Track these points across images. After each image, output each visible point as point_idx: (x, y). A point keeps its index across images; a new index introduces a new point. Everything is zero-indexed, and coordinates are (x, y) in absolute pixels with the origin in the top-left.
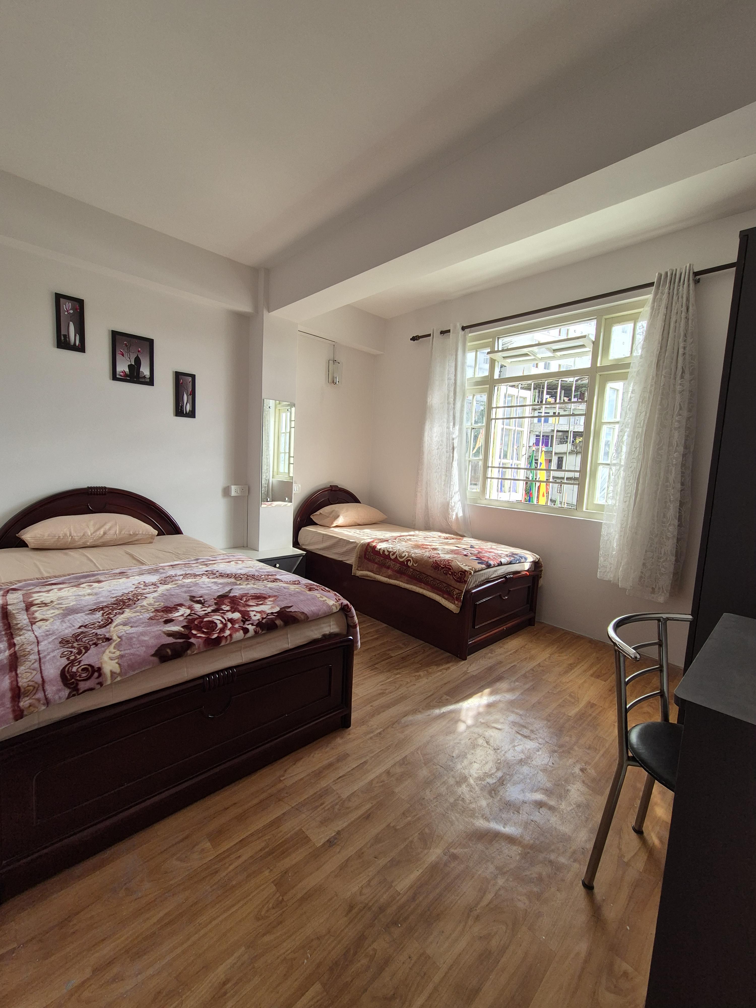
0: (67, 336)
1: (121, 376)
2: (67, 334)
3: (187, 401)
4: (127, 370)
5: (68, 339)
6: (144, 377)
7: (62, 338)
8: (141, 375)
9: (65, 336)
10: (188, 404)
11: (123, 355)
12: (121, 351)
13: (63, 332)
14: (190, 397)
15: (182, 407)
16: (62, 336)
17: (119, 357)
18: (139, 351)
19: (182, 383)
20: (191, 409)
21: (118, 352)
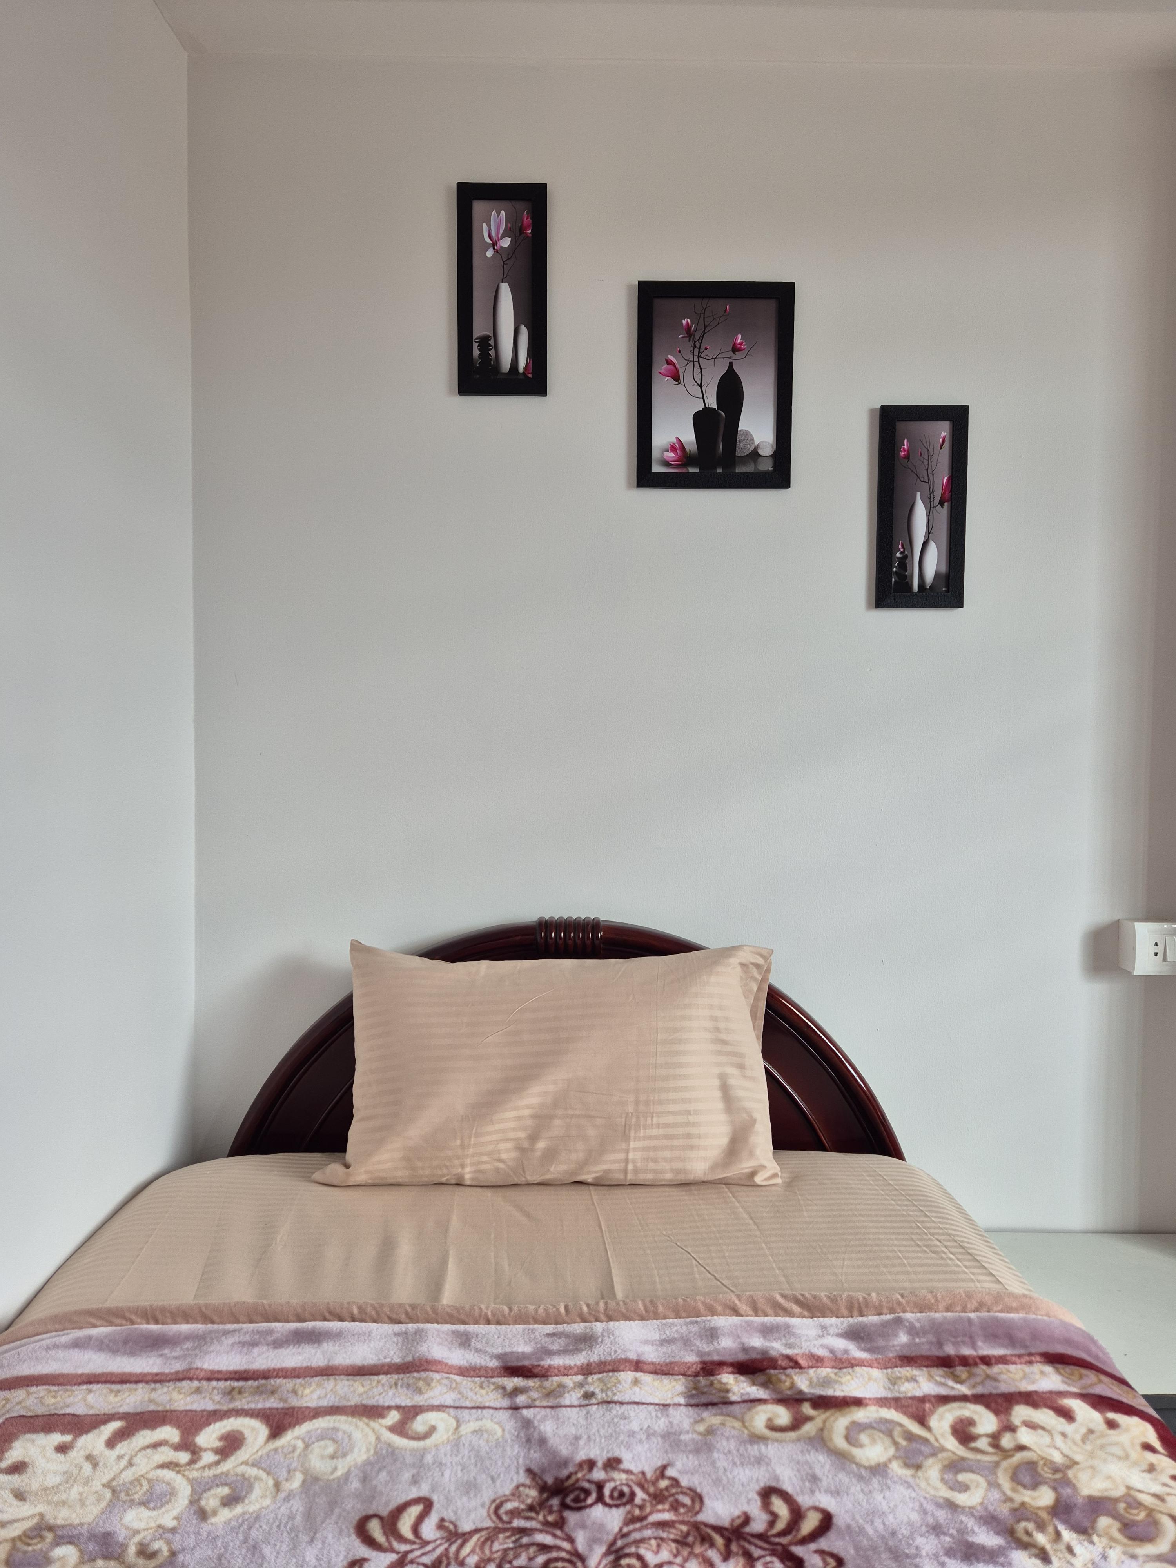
0: (489, 343)
1: (667, 464)
2: (492, 335)
3: (929, 532)
4: (689, 437)
5: (492, 353)
6: (755, 455)
7: (476, 352)
8: (742, 449)
9: (484, 342)
10: (933, 549)
11: (676, 378)
12: (669, 362)
13: (479, 329)
14: (943, 514)
15: (904, 563)
16: (475, 346)
17: (661, 387)
18: (735, 349)
19: (907, 457)
20: (944, 569)
21: (659, 367)
